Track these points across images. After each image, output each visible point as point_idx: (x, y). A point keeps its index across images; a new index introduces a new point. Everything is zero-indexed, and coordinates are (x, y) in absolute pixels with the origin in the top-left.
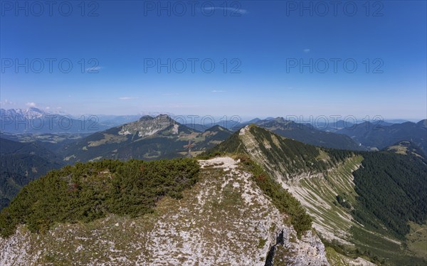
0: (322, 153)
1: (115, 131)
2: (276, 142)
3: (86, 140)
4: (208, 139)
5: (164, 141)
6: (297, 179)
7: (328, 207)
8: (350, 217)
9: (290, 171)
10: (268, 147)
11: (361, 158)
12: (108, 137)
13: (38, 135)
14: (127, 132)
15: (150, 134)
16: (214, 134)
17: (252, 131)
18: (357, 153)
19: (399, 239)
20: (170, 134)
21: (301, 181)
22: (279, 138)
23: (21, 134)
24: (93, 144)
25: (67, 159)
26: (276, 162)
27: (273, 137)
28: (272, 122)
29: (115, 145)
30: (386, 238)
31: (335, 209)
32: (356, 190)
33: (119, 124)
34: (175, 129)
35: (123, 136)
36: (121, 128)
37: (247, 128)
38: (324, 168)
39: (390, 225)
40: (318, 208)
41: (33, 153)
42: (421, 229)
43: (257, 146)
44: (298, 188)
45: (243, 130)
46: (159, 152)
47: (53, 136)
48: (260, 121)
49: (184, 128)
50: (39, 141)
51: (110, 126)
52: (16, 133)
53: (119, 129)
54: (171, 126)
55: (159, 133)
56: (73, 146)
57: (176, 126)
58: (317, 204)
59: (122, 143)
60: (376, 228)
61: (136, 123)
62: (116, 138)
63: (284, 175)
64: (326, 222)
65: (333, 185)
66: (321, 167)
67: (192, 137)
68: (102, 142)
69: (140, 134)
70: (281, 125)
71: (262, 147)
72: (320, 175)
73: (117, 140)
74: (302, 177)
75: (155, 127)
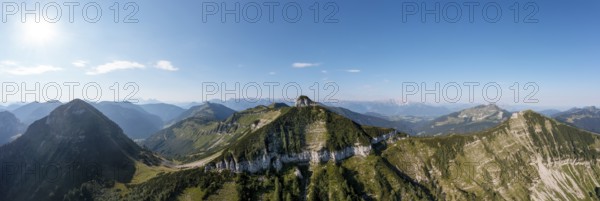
1: (455, 115)
2: (549, 126)
3: (433, 123)
5: (489, 124)
6: (560, 164)
7: (581, 196)
9: (554, 154)
12: (450, 120)
13: (403, 117)
14: (465, 116)
15: (481, 119)
20: (496, 119)
21: (564, 166)
22: (552, 123)
23: (391, 115)
24: (439, 124)
25: (419, 134)
26: (540, 145)
27: (547, 122)
28: (583, 111)
29: (453, 125)
33: (457, 111)
34: (500, 115)
35: (461, 118)
37: (522, 113)
38: (594, 157)
40: (569, 195)
43: (526, 129)
44: (557, 172)
47: (413, 117)
49: (506, 115)
50: (403, 121)
51: (453, 111)
52: (388, 114)
53: (459, 113)
54: (497, 113)
55: (487, 118)
56: (426, 125)
57: (501, 113)
58: (570, 191)
59: (460, 123)
61: (472, 109)
62: (455, 120)
63: (545, 157)
68: (446, 122)
69: (474, 119)
71: (531, 130)
72: (587, 163)
73: (457, 121)
74: (566, 162)
75: (485, 114)
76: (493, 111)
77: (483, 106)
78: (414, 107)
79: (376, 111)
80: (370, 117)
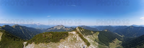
0: (92, 32)
1: (53, 28)
2: (83, 30)
3: (47, 29)
4: (70, 29)
5: (62, 30)
7: (93, 42)
8: (98, 43)
9: (86, 35)
10: (82, 31)
11: (99, 32)
12: (52, 29)
13: (39, 28)
15: (59, 28)
16: (71, 28)
17: (78, 28)
18: (98, 31)
19: (108, 46)
20: (63, 29)
21: (88, 37)
22: (84, 29)
23: (36, 28)
24: (49, 30)
26: (83, 34)
27: (82, 29)
28: (82, 26)
29: (53, 30)
30: (105, 47)
31: (94, 42)
32: (98, 38)
33: (53, 26)
34: (64, 28)
37: (78, 27)
39: (106, 44)
40: (92, 42)
41: (38, 31)
42: (111, 44)
45: (77, 28)
47: (42, 28)
48: (80, 26)
49: (65, 27)
50: (39, 29)
51: (52, 27)
52: (35, 28)
53: (54, 27)
54: (63, 27)
55: (61, 28)
56: (45, 30)
57: (64, 27)
58: (91, 41)
59: (54, 30)
60: (103, 45)
61: (57, 26)
62: (53, 29)
63: (85, 36)
64: (93, 45)
65: (94, 37)
66: (92, 34)
68: (51, 29)
69: (57, 29)
70: (84, 27)
71: (80, 31)
72: (92, 36)
74: (88, 36)
75: (60, 27)
76: (62, 27)
77: (60, 26)
78: (41, 26)
79: (32, 27)
80: (31, 28)
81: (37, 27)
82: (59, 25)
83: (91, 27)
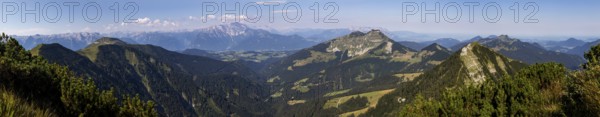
1: (322, 48)
2: (502, 65)
3: (291, 59)
4: (425, 60)
5: (376, 61)
10: (493, 71)
12: (315, 55)
13: (241, 53)
14: (336, 49)
15: (361, 53)
16: (431, 53)
17: (474, 50)
20: (383, 54)
22: (504, 60)
23: (224, 52)
24: (299, 63)
25: (271, 80)
27: (498, 58)
28: (495, 41)
29: (322, 65)
33: (326, 39)
34: (389, 47)
35: (331, 54)
36: (329, 43)
37: (470, 47)
41: (235, 73)
43: (480, 70)
45: (464, 50)
46: (373, 75)
47: (256, 54)
48: (481, 40)
49: (399, 47)
50: (241, 60)
51: (318, 42)
52: (219, 51)
53: (327, 45)
54: (383, 45)
55: (371, 52)
56: (277, 65)
57: (390, 44)
59: (331, 62)
61: (345, 38)
62: (323, 56)
67: (406, 57)
68: (309, 60)
69: (350, 54)
70: (506, 44)
71: (486, 71)
73: (326, 58)
75: (366, 45)
76: (377, 41)
77: (362, 34)
79: (199, 47)
80: (197, 57)
81: (228, 48)
82: (357, 29)
83: (547, 47)
